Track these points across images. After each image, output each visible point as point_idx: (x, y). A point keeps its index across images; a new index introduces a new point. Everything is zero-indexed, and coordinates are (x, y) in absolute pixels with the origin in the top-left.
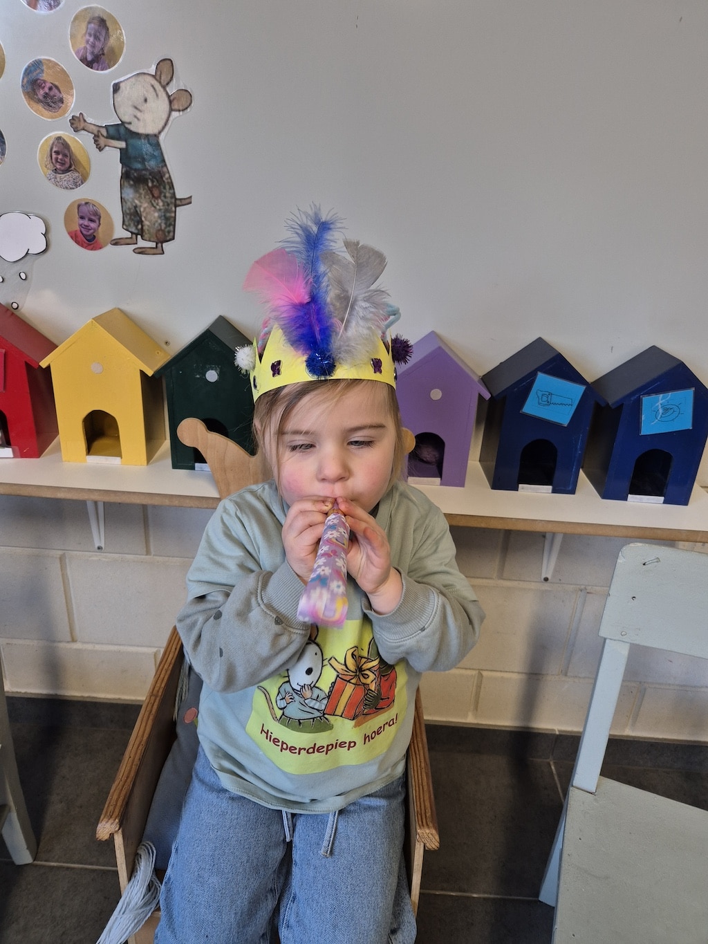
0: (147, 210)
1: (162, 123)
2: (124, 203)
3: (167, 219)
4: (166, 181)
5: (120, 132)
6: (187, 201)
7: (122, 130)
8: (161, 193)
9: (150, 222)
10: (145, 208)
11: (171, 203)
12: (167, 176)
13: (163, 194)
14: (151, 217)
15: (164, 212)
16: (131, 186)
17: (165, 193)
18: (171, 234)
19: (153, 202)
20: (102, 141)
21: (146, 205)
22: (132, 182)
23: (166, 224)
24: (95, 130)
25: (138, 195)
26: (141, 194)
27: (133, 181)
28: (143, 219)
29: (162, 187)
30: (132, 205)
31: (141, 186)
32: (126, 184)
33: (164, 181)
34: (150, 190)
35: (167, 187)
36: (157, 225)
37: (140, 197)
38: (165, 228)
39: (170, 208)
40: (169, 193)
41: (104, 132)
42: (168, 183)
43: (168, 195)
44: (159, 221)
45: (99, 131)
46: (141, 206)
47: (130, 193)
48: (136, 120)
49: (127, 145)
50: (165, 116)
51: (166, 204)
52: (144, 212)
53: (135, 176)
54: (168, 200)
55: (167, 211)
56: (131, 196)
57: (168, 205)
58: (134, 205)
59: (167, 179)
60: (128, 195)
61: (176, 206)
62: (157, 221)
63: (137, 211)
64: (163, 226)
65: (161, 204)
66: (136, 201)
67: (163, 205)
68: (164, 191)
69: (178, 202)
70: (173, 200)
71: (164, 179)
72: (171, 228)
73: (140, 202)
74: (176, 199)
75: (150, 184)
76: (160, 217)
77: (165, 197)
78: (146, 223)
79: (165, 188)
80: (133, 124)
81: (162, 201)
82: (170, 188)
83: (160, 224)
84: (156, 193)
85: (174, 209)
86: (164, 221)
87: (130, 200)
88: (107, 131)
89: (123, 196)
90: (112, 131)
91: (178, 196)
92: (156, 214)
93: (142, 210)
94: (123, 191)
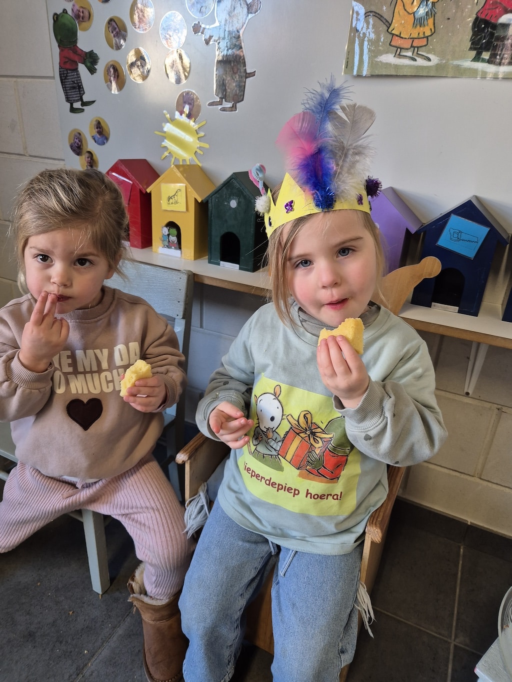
0: (230, 81)
2: (218, 78)
3: (240, 87)
6: (253, 74)
9: (231, 89)
10: (228, 81)
11: (244, 76)
12: (243, 57)
13: (239, 71)
14: (232, 86)
15: (239, 83)
16: (222, 66)
17: (240, 70)
18: (242, 97)
19: (233, 76)
21: (229, 78)
22: (222, 64)
23: (239, 90)
26: (227, 71)
28: (227, 88)
29: (239, 65)
30: (222, 79)
31: (228, 65)
32: (219, 65)
33: (241, 62)
34: (232, 68)
36: (234, 91)
37: (226, 73)
38: (239, 93)
40: (243, 69)
42: (243, 63)
44: (236, 89)
46: (226, 79)
47: (220, 71)
51: (241, 77)
52: (228, 83)
53: (224, 60)
54: (242, 74)
56: (221, 73)
61: (246, 78)
62: (234, 89)
63: (223, 83)
64: (238, 92)
65: (237, 77)
66: (224, 77)
67: (239, 78)
68: (240, 68)
69: (247, 75)
71: (241, 60)
72: (242, 93)
73: (226, 77)
76: (236, 86)
78: (229, 90)
79: (241, 66)
81: (239, 75)
82: (244, 66)
83: (236, 91)
84: (235, 70)
85: (244, 80)
86: (238, 89)
87: (221, 76)
91: (248, 71)
92: (234, 84)
93: (227, 82)
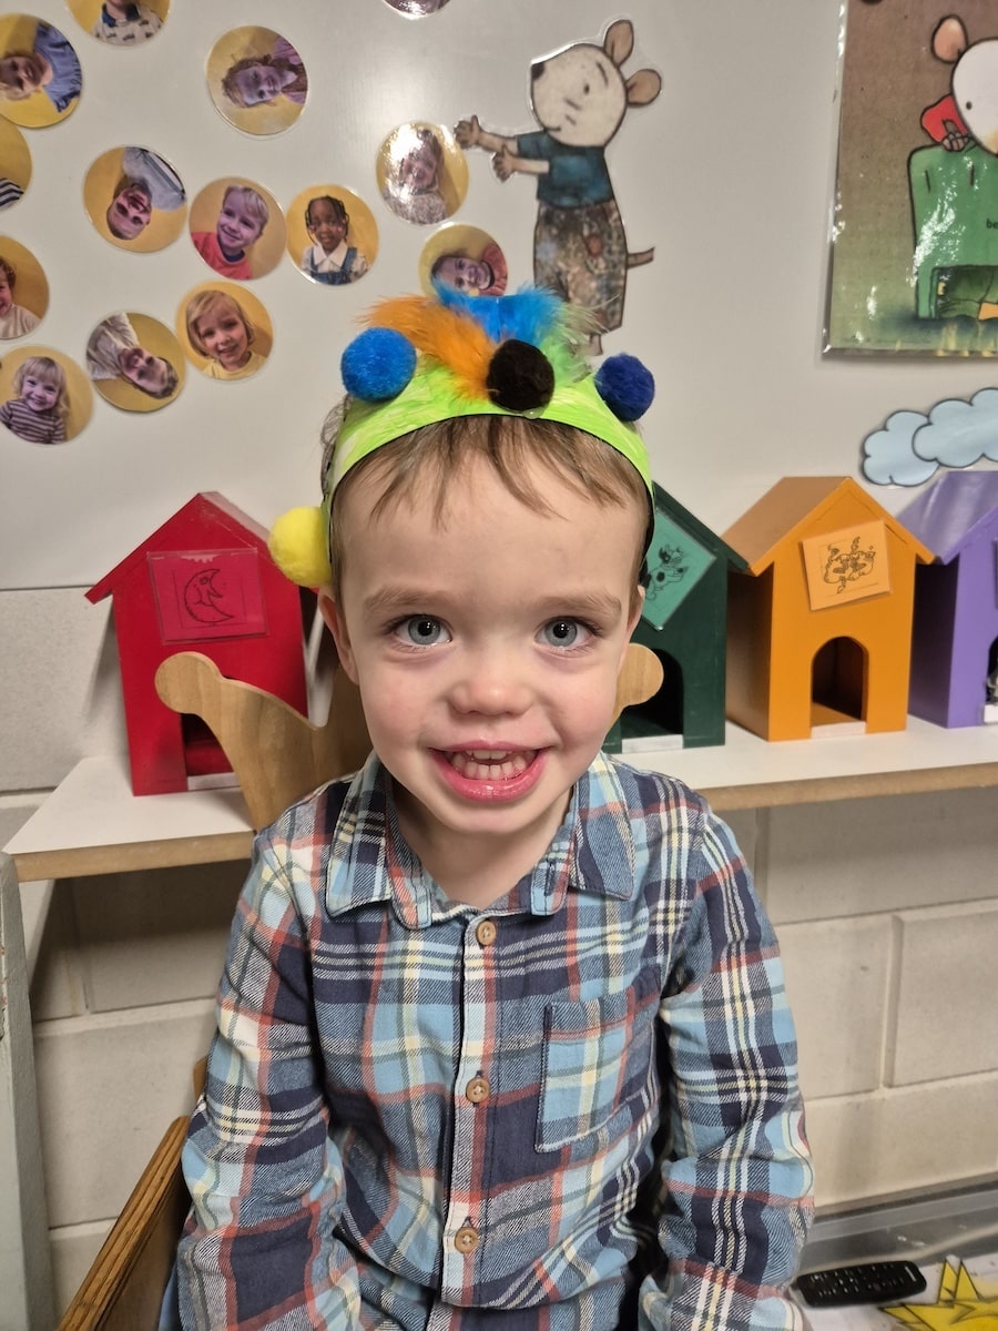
1: (612, 128)
2: (539, 270)
4: (613, 225)
5: (541, 145)
7: (544, 141)
8: (602, 247)
11: (620, 262)
12: (615, 215)
14: (587, 288)
15: (608, 279)
16: (554, 238)
18: (617, 317)
19: (589, 262)
20: (508, 162)
22: (554, 231)
23: (608, 299)
24: (497, 143)
25: (563, 253)
26: (568, 251)
27: (558, 228)
29: (605, 236)
30: (553, 272)
31: (571, 235)
32: (545, 235)
33: (610, 226)
34: (586, 241)
35: (615, 235)
36: (594, 302)
37: (567, 256)
38: (608, 307)
39: (617, 270)
40: (618, 244)
41: (513, 146)
42: (616, 227)
43: (615, 248)
45: (504, 146)
47: (550, 251)
48: (568, 123)
49: (551, 168)
50: (617, 116)
51: (611, 265)
53: (561, 221)
54: (615, 258)
55: (612, 276)
56: (552, 255)
57: (615, 266)
58: (557, 270)
59: (615, 221)
60: (547, 253)
64: (604, 303)
68: (610, 242)
70: (624, 257)
71: (611, 221)
72: (618, 307)
74: (628, 255)
75: (586, 232)
77: (610, 252)
79: (610, 237)
80: (563, 130)
82: (619, 237)
83: (599, 302)
85: (623, 272)
86: (605, 296)
87: (551, 263)
88: (519, 146)
89: (538, 256)
90: (527, 145)
94: (538, 248)
